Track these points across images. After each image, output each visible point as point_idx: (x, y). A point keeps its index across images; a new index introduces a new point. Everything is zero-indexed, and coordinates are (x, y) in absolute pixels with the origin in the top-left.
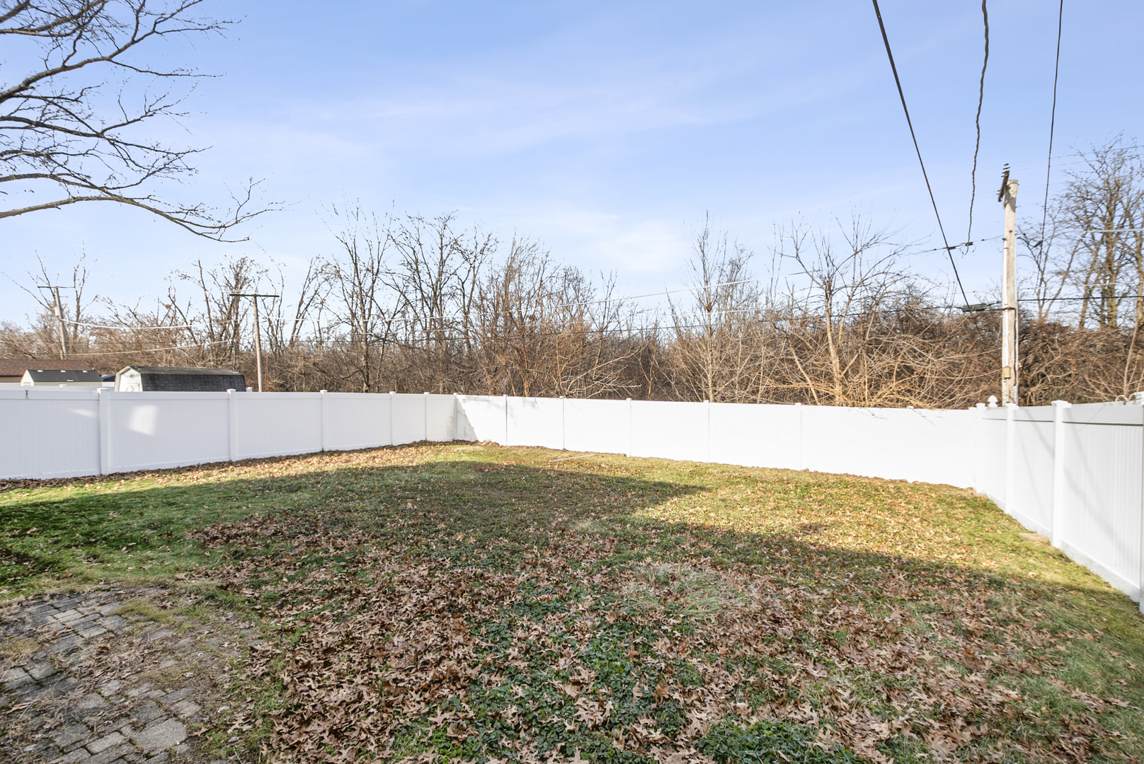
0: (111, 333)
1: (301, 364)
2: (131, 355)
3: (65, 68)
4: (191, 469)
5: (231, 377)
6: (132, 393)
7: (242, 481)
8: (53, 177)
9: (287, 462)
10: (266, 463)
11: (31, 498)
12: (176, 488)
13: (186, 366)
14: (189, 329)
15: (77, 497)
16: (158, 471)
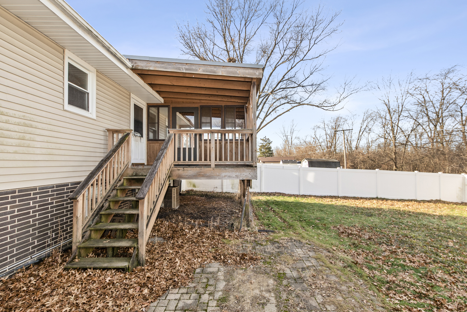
0: (299, 148)
1: (361, 157)
2: (304, 155)
3: (292, 68)
4: (325, 197)
5: (335, 162)
6: (305, 168)
7: (345, 206)
8: (288, 103)
9: (362, 200)
10: (353, 199)
11: (284, 199)
12: (322, 204)
13: (319, 158)
14: (320, 145)
15: (295, 201)
16: (315, 196)
